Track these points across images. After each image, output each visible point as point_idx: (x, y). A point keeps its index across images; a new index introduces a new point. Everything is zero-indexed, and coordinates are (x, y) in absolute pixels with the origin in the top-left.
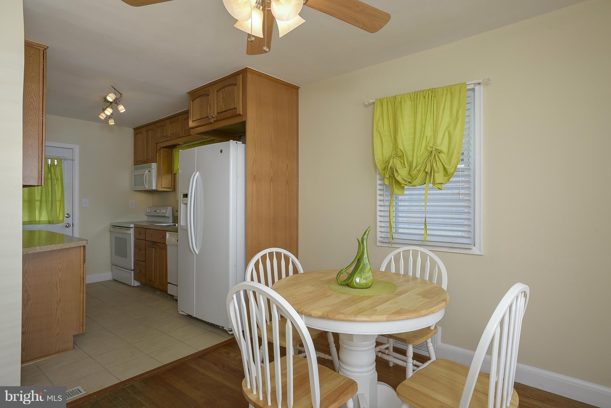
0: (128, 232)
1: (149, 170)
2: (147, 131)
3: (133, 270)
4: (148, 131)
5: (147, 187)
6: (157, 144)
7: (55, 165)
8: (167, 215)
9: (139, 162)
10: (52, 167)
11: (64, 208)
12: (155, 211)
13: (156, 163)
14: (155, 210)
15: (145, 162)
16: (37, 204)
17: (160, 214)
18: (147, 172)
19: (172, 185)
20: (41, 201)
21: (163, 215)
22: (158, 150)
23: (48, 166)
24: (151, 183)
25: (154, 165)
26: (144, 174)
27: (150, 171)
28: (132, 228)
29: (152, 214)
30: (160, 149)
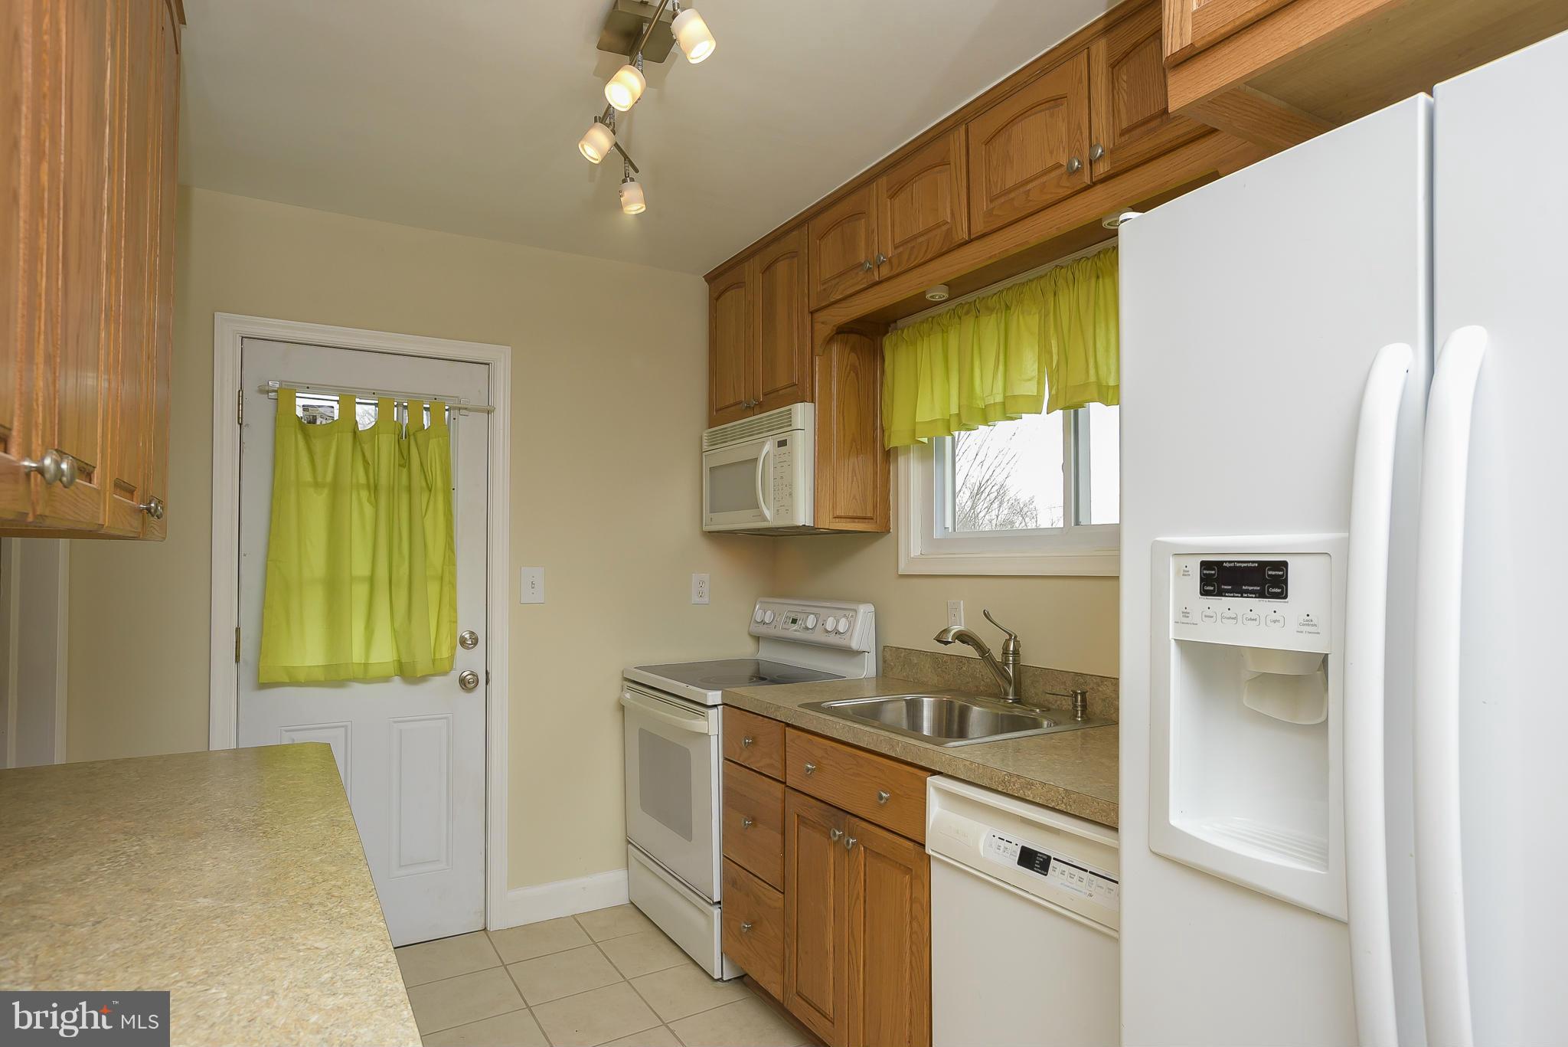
0: (698, 725)
1: (781, 437)
2: (768, 269)
3: (719, 903)
4: (769, 267)
5: (770, 516)
6: (816, 315)
7: (426, 428)
8: (855, 645)
9: (733, 408)
10: (412, 438)
11: (454, 608)
12: (794, 621)
13: (813, 401)
14: (793, 616)
15: (761, 407)
16: (360, 592)
17: (818, 637)
18: (769, 447)
19: (875, 507)
20: (372, 580)
21: (833, 639)
22: (819, 341)
23: (397, 432)
24: (791, 494)
25: (803, 414)
26: (756, 459)
27: (782, 443)
28: (716, 706)
29: (779, 632)
30: (830, 341)
